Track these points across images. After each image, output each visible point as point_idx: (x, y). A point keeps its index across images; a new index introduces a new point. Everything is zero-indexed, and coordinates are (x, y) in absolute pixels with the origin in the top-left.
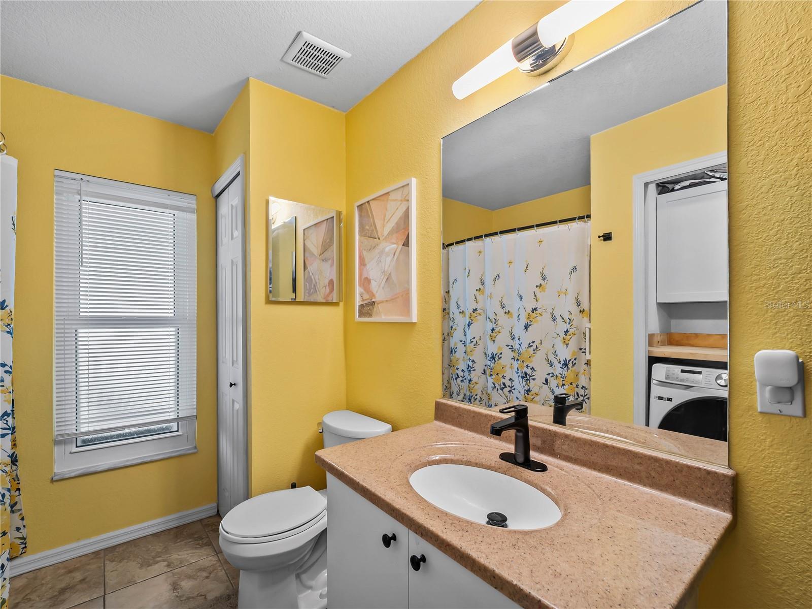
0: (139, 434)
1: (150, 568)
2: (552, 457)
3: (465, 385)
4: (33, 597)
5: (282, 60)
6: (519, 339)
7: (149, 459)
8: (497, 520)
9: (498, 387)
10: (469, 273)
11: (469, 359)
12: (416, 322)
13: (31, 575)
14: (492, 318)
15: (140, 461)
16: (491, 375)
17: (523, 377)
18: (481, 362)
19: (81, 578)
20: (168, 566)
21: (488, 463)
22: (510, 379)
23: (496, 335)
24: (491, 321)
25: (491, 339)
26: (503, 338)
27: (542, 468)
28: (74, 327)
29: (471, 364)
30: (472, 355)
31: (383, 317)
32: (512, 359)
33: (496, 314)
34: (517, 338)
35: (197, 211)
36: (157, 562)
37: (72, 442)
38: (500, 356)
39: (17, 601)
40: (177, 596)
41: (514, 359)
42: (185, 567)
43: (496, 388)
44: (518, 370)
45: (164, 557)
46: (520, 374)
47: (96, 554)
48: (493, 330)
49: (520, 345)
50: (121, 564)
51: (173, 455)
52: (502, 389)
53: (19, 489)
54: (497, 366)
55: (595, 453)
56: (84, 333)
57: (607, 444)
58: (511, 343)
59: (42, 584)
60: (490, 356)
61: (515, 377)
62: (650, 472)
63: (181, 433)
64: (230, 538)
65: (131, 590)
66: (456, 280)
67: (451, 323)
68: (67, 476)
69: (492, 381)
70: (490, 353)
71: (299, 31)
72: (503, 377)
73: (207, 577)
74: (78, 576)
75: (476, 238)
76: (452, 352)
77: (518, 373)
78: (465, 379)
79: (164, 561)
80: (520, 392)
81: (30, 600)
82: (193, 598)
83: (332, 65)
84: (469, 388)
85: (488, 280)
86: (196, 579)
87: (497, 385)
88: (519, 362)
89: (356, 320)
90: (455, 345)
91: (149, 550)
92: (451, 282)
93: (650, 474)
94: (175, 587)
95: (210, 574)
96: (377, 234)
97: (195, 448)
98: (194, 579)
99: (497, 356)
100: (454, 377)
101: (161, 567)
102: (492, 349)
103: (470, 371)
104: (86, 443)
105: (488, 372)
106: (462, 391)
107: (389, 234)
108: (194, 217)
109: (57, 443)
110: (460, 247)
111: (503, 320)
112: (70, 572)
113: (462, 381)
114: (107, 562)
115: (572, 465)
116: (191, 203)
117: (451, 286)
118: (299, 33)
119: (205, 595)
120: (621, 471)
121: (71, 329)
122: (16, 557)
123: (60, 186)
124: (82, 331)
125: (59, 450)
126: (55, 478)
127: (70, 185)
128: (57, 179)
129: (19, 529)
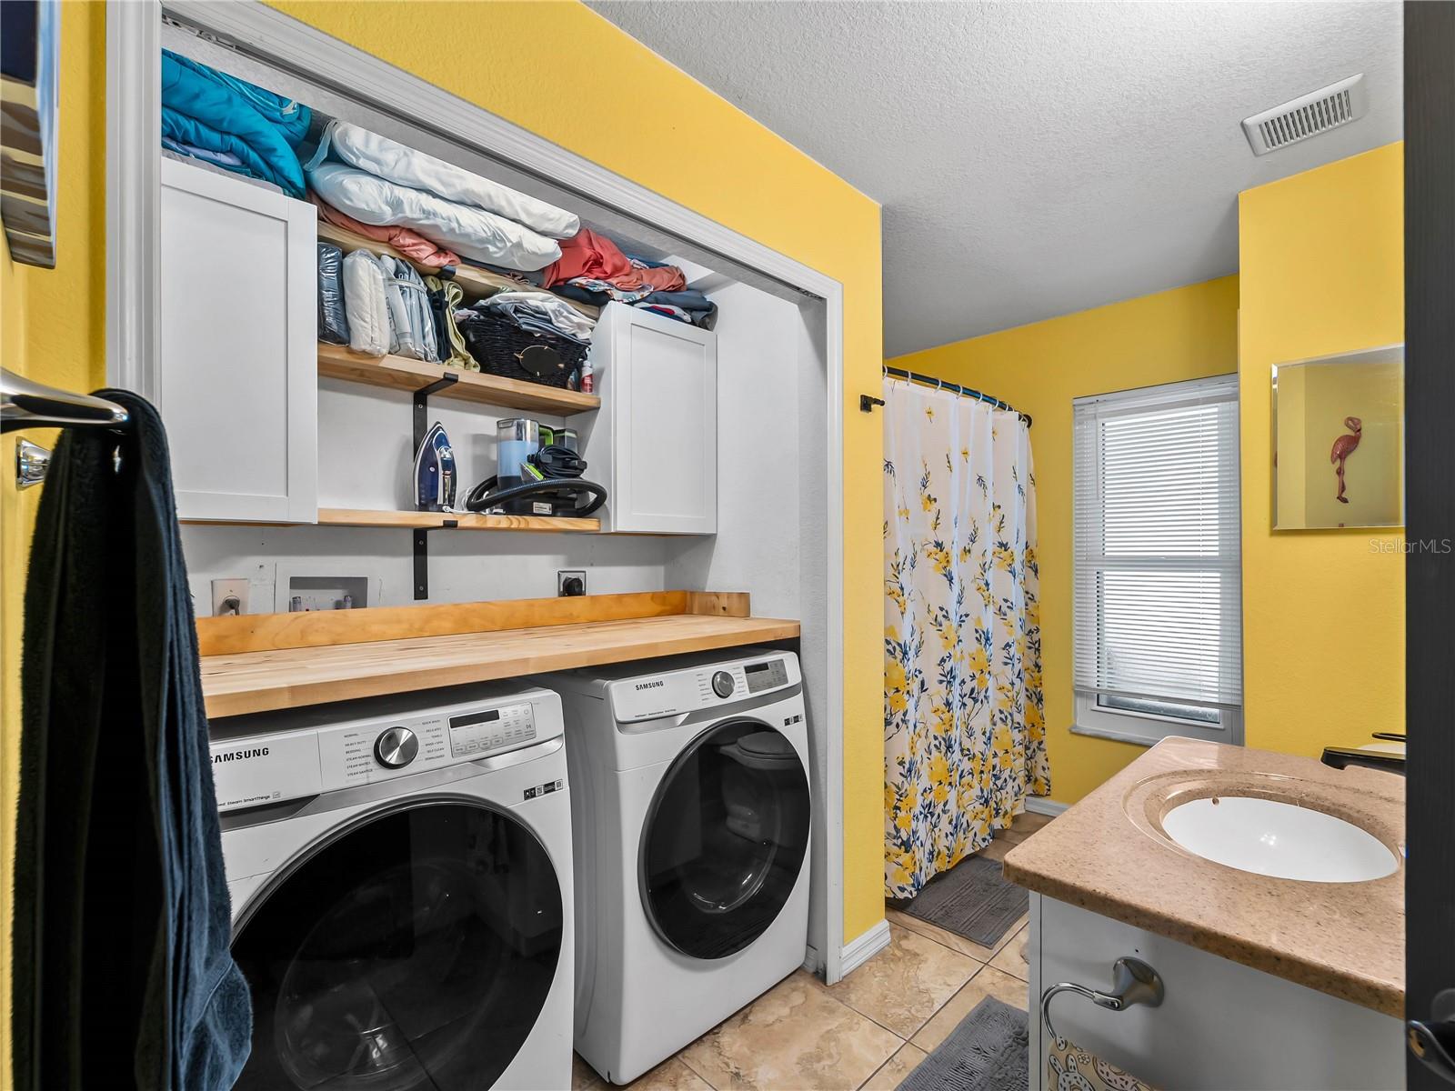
15: (1138, 741)
28: (1097, 568)
37: (1092, 698)
53: (1044, 729)
56: (1110, 576)
63: (1222, 727)
68: (1083, 732)
104: (1110, 704)
109: (1079, 694)
121: (1093, 570)
122: (1042, 796)
123: (1081, 415)
124: (1105, 573)
125: (1080, 702)
126: (1073, 730)
127: (1090, 410)
128: (1077, 408)
129: (1044, 769)
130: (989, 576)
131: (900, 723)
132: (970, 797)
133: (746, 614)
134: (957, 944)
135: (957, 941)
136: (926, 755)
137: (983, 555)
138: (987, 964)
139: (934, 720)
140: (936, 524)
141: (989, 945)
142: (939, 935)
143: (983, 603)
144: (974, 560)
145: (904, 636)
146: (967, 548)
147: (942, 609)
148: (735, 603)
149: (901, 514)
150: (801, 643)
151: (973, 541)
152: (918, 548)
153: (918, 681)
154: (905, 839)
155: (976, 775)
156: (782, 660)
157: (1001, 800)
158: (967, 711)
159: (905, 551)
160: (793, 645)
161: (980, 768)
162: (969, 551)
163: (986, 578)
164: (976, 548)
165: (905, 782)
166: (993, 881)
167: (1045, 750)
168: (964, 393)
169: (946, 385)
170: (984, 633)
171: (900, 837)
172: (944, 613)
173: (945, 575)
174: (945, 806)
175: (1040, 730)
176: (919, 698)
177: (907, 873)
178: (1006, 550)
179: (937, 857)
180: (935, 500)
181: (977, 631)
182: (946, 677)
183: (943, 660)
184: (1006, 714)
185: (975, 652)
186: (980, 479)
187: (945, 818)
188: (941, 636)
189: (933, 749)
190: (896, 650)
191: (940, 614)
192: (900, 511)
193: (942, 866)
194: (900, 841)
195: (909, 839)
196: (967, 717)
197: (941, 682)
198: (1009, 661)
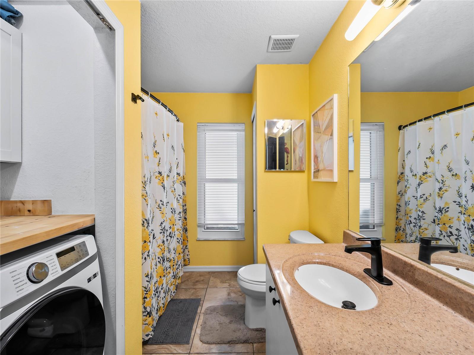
0: (225, 228)
1: (223, 284)
2: (402, 279)
3: (417, 229)
4: (189, 280)
5: (267, 52)
6: (466, 197)
7: (226, 239)
8: (348, 305)
9: (444, 234)
10: (419, 146)
11: (419, 211)
12: (337, 181)
13: (191, 273)
14: (439, 179)
15: (223, 239)
16: (439, 224)
17: (469, 229)
18: (431, 214)
19: (203, 279)
20: (229, 285)
21: (353, 272)
22: (457, 229)
23: (443, 193)
24: (438, 182)
25: (439, 195)
26: (450, 196)
27: (390, 283)
29: (420, 214)
30: (422, 208)
31: (323, 179)
32: (459, 213)
33: (443, 177)
34: (464, 196)
35: (245, 130)
36: (226, 283)
37: (203, 227)
38: (447, 210)
39: (185, 280)
40: (228, 298)
41: (461, 213)
42: (234, 288)
43: (443, 235)
44: (465, 223)
45: (229, 282)
46: (466, 225)
47: (209, 272)
48: (440, 189)
49: (467, 202)
50: (215, 279)
51: (235, 239)
52: (449, 236)
53: (188, 241)
54: (444, 217)
55: (429, 282)
57: (438, 277)
58: (458, 200)
59: (192, 277)
60: (438, 209)
61: (462, 228)
62: (470, 307)
63: (239, 231)
64: (239, 277)
65: (215, 289)
66: (410, 151)
67: (406, 183)
68: (201, 240)
69: (439, 229)
70: (437, 207)
71: (269, 36)
72: (450, 227)
73: (241, 295)
74: (202, 278)
75: (426, 119)
76: (406, 204)
77: (464, 225)
78: (417, 225)
79: (228, 283)
80: (466, 241)
81: (188, 280)
82: (233, 301)
83: (291, 44)
84: (419, 232)
85: (437, 150)
86: (237, 294)
87: (443, 232)
88: (466, 216)
89: (312, 181)
90: (408, 199)
91: (225, 277)
92: (406, 153)
93: (469, 308)
94: (229, 294)
95: (242, 294)
96: (320, 130)
97: (244, 238)
98: (236, 294)
99: (444, 209)
100: (408, 223)
101: (226, 285)
102: (439, 204)
103: (420, 219)
104: (208, 228)
105: (437, 222)
106: (414, 234)
107: (325, 129)
108: (243, 133)
109: (199, 226)
110: (413, 127)
111: (450, 181)
112: (200, 276)
113: (414, 226)
114: (211, 277)
115: (414, 287)
116: (242, 127)
117: (406, 156)
118: (270, 37)
119: (238, 302)
120: (447, 300)
121: (203, 183)
122: (187, 265)
123: (199, 129)
124: (206, 184)
125: (199, 229)
126: (198, 239)
127: (202, 128)
128: (198, 127)
129: (188, 255)
130: (175, 186)
131: (147, 257)
132: (170, 277)
133: (49, 213)
134: (175, 349)
135: (175, 348)
136: (155, 267)
137: (174, 177)
138: (190, 353)
139: (158, 250)
140: (159, 164)
141: (187, 343)
142: (167, 348)
143: (174, 197)
144: (171, 179)
145: (148, 216)
146: (168, 175)
147: (161, 201)
148: (39, 207)
149: (146, 158)
150: (96, 229)
151: (170, 172)
152: (152, 174)
153: (152, 234)
154: (149, 311)
155: (172, 268)
156: (84, 242)
157: (178, 273)
158: (168, 242)
159: (148, 176)
160: (90, 230)
161: (172, 265)
162: (169, 176)
163: (174, 187)
164: (171, 175)
165: (149, 284)
166: (180, 309)
167: (188, 248)
168: (168, 110)
169: (163, 105)
170: (174, 209)
171: (147, 311)
172: (162, 203)
173: (162, 186)
174: (162, 286)
175: (186, 242)
176: (153, 242)
177: (150, 326)
178: (179, 176)
179: (159, 310)
180: (158, 153)
181: (172, 209)
182: (163, 230)
183: (162, 223)
184: (179, 239)
185: (171, 217)
186: (172, 147)
187: (162, 291)
188: (161, 213)
189: (158, 263)
190: (146, 223)
191: (160, 203)
192: (145, 156)
193: (161, 313)
194: (147, 313)
195: (151, 310)
196: (168, 244)
197: (161, 233)
198: (180, 219)
